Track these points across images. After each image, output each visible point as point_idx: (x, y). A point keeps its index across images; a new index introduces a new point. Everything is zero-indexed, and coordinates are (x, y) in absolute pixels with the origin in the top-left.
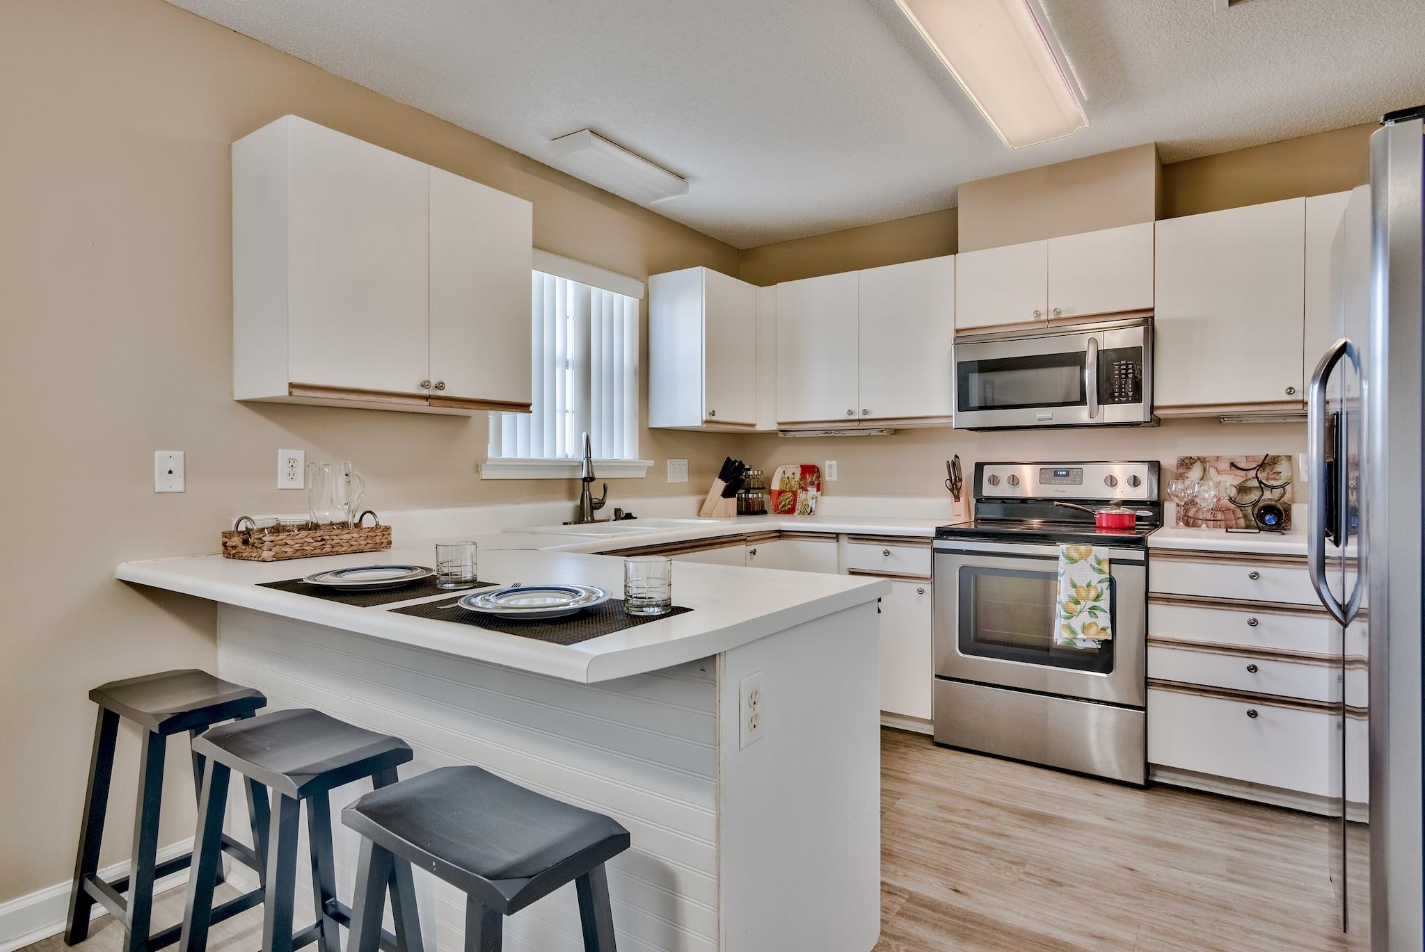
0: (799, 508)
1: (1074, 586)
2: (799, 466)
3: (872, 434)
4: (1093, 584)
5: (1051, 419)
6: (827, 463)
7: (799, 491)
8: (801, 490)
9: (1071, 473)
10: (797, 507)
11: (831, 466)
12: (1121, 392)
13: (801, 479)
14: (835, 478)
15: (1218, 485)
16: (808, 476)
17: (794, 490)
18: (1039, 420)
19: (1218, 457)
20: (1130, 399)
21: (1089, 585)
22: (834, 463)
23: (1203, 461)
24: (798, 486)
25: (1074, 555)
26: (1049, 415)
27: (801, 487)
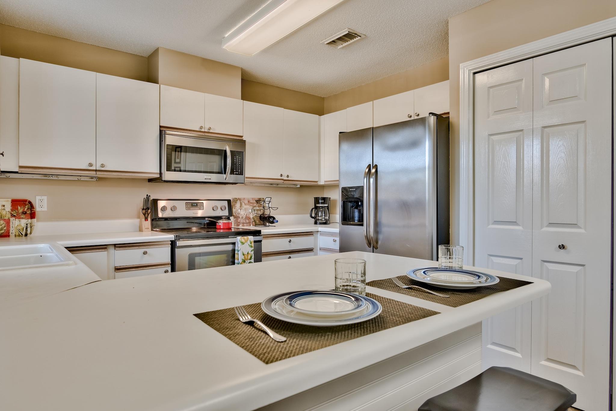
0: (14, 232)
1: (244, 255)
2: (10, 200)
3: (81, 180)
4: (249, 253)
5: (210, 179)
6: (38, 198)
7: (11, 219)
8: (14, 219)
9: (198, 204)
10: (11, 232)
11: (41, 201)
12: (236, 170)
13: (12, 210)
14: (45, 209)
15: (246, 209)
16: (19, 208)
17: (6, 218)
18: (205, 179)
19: (244, 198)
20: (239, 173)
21: (248, 253)
22: (45, 198)
23: (240, 199)
24: (10, 215)
25: (243, 241)
26: (210, 177)
27: (12, 216)
